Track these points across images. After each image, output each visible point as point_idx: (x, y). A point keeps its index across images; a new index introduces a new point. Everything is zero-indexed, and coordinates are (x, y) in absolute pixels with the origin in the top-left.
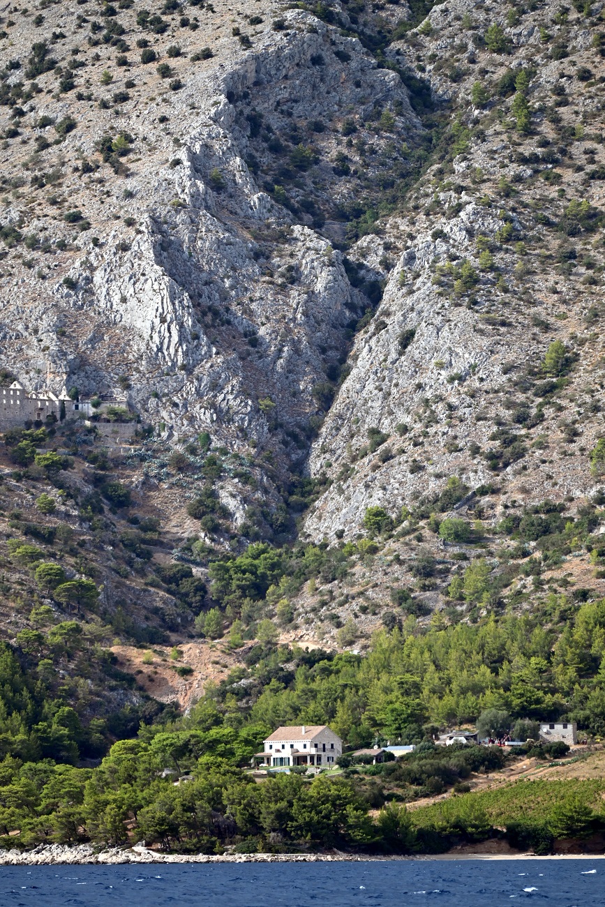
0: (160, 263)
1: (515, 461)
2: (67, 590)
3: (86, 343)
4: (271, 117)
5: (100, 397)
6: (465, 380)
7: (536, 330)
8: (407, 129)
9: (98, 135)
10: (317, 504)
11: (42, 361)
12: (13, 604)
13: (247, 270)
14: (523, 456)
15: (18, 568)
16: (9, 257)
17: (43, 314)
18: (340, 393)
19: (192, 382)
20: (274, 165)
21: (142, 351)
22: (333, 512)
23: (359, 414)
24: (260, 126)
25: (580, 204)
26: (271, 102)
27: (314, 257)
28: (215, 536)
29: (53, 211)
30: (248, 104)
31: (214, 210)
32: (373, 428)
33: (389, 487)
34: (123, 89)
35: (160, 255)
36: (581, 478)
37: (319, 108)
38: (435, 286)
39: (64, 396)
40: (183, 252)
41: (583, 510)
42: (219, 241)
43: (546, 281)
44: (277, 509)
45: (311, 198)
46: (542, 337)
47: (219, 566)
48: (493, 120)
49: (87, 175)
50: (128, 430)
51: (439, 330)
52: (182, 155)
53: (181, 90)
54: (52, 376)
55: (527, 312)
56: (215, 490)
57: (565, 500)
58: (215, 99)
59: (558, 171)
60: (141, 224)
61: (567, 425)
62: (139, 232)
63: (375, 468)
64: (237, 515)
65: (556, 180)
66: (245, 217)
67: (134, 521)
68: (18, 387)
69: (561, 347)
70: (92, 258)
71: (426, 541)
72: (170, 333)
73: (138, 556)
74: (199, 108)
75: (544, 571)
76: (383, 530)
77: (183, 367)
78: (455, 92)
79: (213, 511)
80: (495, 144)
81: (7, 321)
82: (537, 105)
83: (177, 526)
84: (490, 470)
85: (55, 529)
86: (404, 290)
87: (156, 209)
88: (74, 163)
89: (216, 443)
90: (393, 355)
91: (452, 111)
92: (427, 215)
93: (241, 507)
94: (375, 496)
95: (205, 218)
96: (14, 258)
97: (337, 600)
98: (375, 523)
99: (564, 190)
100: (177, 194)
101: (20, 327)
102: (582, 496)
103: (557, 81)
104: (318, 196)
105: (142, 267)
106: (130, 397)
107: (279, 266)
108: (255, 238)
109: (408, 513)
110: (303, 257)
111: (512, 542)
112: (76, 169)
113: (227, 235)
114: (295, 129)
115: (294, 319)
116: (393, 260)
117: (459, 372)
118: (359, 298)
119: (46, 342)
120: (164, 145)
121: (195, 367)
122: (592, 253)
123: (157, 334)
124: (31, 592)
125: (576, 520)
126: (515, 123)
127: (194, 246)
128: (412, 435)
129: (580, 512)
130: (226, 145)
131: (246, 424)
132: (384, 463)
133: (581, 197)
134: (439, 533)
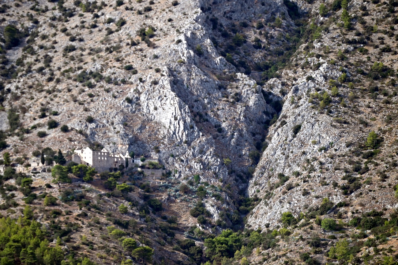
0: (173, 91)
1: (356, 190)
2: (138, 251)
3: (137, 130)
4: (222, 20)
5: (144, 156)
6: (327, 150)
7: (361, 126)
8: (288, 26)
9: (138, 28)
10: (254, 210)
11: (116, 138)
12: (112, 258)
13: (216, 95)
14: (360, 188)
15: (113, 240)
16: (97, 87)
17: (116, 115)
18: (263, 156)
19: (190, 150)
20: (225, 43)
21: (165, 134)
22: (263, 215)
23: (273, 166)
24: (217, 24)
25: (378, 64)
26: (222, 12)
27: (248, 89)
28: (204, 226)
29: (118, 64)
30: (211, 13)
31: (198, 65)
32: (280, 173)
33: (292, 203)
34: (148, 5)
35: (173, 87)
36: (390, 199)
37: (245, 16)
38: (310, 104)
39: (127, 156)
40: (184, 85)
41: (392, 215)
42: (202, 80)
43: (365, 102)
44: (234, 213)
45: (244, 60)
46: (365, 129)
47: (210, 240)
48: (330, 23)
49: (134, 47)
50: (159, 173)
51: (313, 125)
52: (182, 37)
53: (178, 6)
54: (121, 146)
55: (356, 117)
56: (203, 203)
57: (383, 210)
58: (195, 10)
59: (366, 47)
60: (163, 71)
61: (381, 173)
62: (162, 75)
63: (284, 193)
64: (215, 215)
65: (365, 52)
66: (213, 68)
67: (165, 218)
68: (106, 151)
69: (375, 135)
70: (139, 88)
71: (315, 229)
72: (179, 125)
73: (168, 235)
74: (188, 15)
75: (378, 245)
76: (291, 224)
77: (186, 142)
78: (310, 9)
79: (203, 213)
80: (334, 34)
81: (98, 118)
82: (353, 15)
83: (185, 221)
84: (344, 195)
85: (128, 221)
86: (293, 105)
87: (170, 64)
88: (126, 41)
89: (203, 180)
90: (290, 137)
91: (309, 18)
92: (303, 68)
93: (217, 212)
94: (285, 207)
95: (195, 69)
96: (99, 87)
97: (272, 258)
98: (287, 220)
99: (369, 57)
100: (180, 57)
101: (105, 121)
102: (391, 208)
103: (362, 3)
104: (246, 59)
105: (164, 93)
106: (160, 156)
107: (231, 93)
108: (219, 79)
109: (304, 216)
110: (243, 89)
111: (357, 230)
112: (128, 44)
113: (205, 77)
114: (234, 26)
115: (239, 119)
116: (286, 90)
117: (324, 146)
118: (270, 109)
119: (118, 129)
120: (172, 33)
121: (191, 142)
122: (386, 88)
123: (173, 126)
124: (120, 252)
125: (389, 220)
126: (343, 24)
127: (189, 83)
128: (302, 177)
129: (391, 216)
130: (203, 33)
131: (217, 170)
132: (289, 190)
133: (378, 60)
134: (321, 225)
